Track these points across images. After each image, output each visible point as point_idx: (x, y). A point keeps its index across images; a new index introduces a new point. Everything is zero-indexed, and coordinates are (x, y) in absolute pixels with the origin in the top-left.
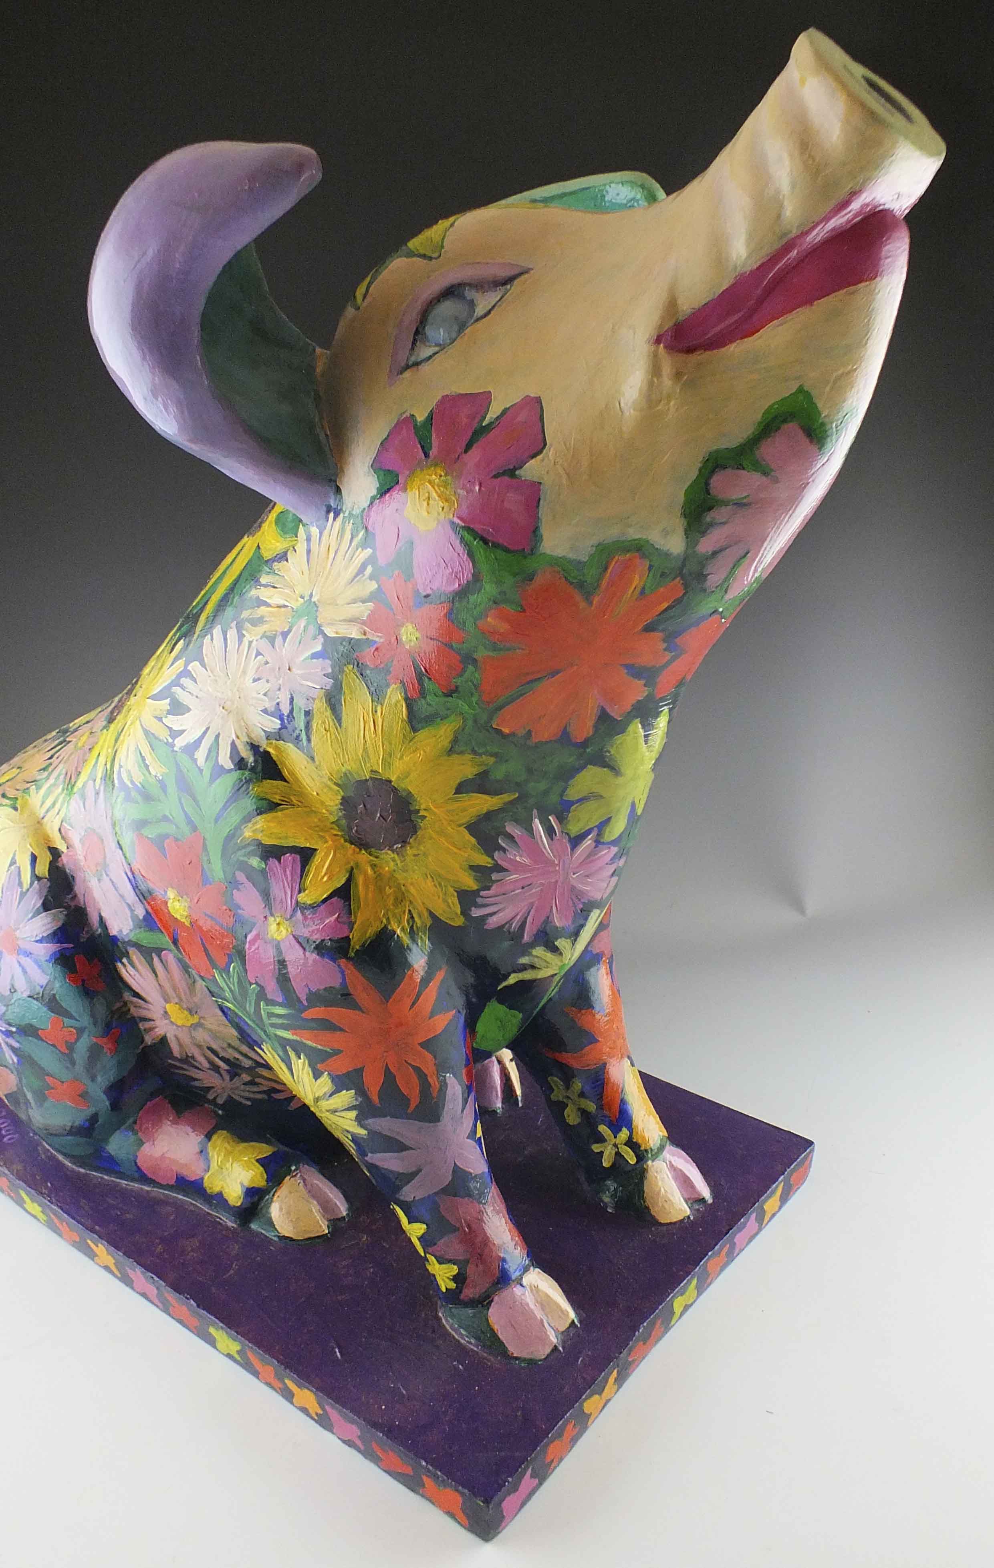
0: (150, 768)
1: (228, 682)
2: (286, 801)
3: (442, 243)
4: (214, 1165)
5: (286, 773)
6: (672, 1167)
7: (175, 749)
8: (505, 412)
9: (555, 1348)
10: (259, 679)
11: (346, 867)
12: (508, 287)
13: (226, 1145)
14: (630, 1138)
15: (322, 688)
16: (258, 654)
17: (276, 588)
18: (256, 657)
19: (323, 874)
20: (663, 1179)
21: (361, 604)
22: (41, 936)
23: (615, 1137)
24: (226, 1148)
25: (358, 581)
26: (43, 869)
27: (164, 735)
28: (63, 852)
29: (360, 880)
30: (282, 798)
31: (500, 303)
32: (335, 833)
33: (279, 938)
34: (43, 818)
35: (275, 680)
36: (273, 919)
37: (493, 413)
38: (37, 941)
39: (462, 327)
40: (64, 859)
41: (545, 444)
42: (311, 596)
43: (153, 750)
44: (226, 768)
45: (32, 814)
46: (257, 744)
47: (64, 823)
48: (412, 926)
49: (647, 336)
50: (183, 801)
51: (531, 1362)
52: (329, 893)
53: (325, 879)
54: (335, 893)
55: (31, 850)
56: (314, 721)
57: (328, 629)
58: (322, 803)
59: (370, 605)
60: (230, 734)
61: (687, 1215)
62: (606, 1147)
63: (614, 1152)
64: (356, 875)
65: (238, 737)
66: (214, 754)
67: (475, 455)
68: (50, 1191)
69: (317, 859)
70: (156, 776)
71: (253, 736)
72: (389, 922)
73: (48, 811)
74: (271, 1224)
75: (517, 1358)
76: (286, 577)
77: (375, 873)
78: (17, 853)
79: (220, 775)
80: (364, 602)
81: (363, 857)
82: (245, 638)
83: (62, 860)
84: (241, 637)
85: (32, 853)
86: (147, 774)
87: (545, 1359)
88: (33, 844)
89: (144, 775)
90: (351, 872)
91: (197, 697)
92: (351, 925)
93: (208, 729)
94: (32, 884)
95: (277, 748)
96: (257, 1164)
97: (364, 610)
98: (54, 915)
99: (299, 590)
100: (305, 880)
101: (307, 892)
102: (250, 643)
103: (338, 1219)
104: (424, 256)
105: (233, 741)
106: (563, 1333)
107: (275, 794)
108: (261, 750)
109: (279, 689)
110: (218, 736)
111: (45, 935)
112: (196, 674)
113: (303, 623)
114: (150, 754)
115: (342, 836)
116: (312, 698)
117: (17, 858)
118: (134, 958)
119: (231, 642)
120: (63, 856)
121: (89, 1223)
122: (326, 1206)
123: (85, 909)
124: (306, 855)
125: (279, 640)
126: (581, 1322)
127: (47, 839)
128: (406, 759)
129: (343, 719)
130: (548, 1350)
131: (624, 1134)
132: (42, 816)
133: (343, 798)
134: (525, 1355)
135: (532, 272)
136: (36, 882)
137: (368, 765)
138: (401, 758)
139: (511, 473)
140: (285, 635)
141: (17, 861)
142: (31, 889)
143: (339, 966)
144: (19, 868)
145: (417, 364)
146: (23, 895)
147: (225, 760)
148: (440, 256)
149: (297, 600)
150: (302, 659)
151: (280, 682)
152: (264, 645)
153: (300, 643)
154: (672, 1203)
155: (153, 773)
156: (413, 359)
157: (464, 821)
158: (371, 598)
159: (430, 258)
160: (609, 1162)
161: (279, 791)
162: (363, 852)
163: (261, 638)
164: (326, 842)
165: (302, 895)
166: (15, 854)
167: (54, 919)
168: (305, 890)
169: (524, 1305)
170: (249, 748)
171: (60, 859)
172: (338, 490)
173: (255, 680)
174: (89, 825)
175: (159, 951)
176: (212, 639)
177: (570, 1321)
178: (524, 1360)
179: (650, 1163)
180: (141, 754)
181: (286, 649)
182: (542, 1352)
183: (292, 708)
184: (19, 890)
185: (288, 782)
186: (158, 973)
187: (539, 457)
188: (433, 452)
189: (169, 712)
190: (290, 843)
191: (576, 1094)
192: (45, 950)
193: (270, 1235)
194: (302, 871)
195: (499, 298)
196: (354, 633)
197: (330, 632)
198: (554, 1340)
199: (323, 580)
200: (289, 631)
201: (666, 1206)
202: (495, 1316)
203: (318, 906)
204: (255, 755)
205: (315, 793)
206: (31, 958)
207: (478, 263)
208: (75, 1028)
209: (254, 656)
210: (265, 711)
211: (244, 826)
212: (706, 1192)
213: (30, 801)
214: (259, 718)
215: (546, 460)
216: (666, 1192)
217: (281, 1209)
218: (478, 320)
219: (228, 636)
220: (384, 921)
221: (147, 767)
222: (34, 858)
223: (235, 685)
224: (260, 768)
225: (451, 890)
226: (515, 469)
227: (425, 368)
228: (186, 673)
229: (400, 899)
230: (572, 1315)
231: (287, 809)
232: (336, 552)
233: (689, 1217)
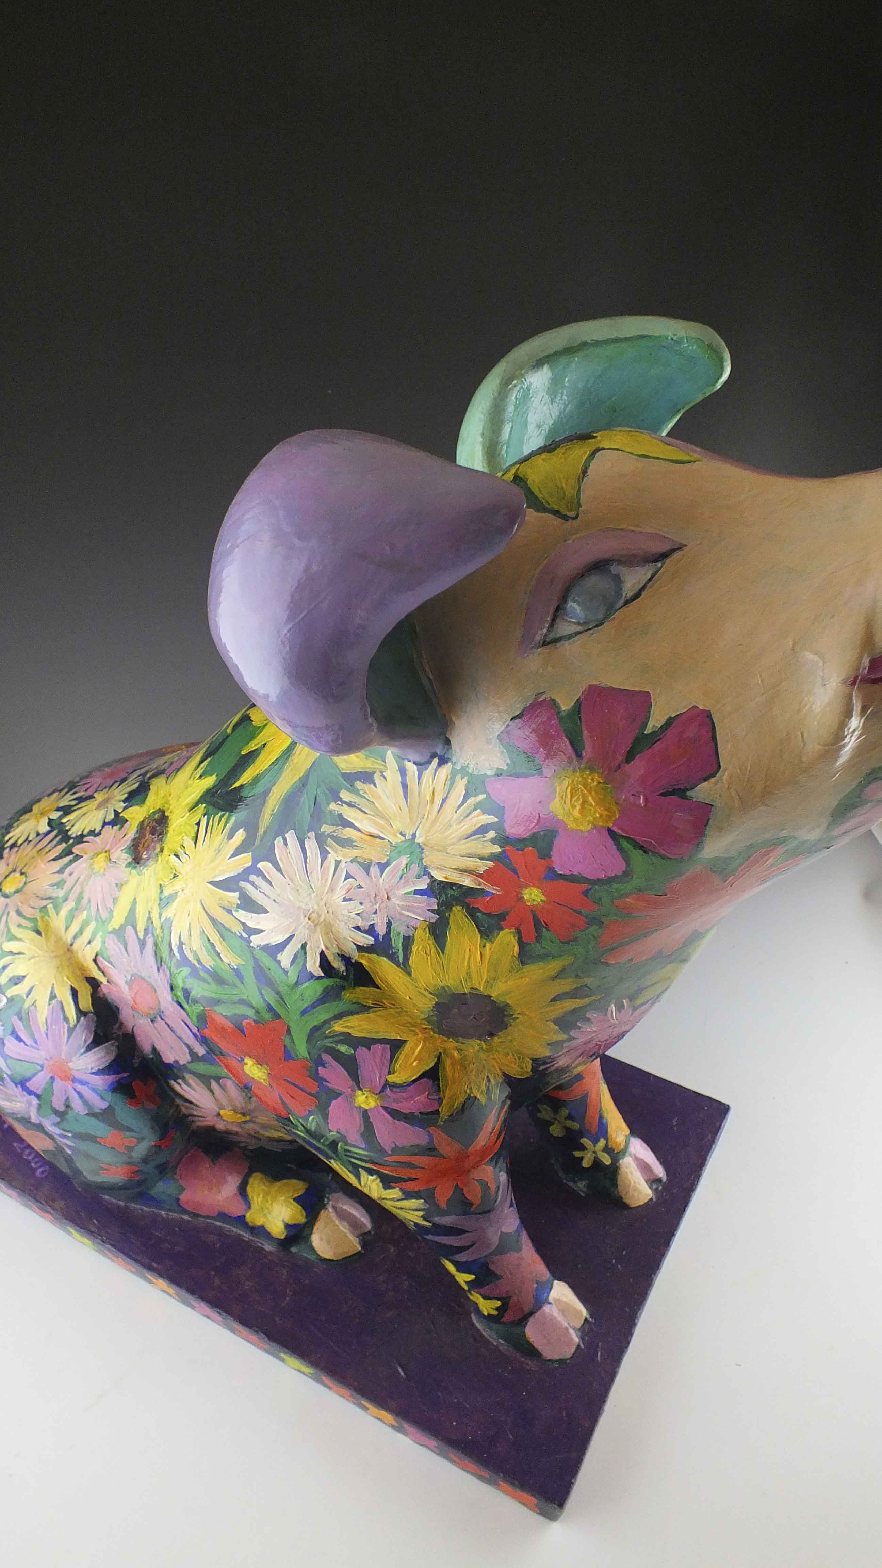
0: (221, 955)
1: (313, 895)
2: (378, 1005)
3: (579, 500)
4: (255, 1206)
5: (378, 981)
6: (637, 1159)
7: (252, 944)
8: (670, 722)
9: (579, 1346)
10: (350, 900)
11: (435, 1053)
12: (659, 565)
13: (263, 1187)
14: (606, 1145)
15: (425, 921)
16: (348, 876)
17: (366, 813)
18: (345, 879)
19: (412, 1060)
20: (631, 1173)
21: (479, 860)
22: (97, 1069)
23: (595, 1146)
24: (263, 1190)
25: (476, 840)
26: (86, 1003)
27: (237, 929)
28: (102, 983)
29: (448, 1062)
30: (374, 1002)
31: (650, 583)
32: (425, 1026)
33: (367, 1108)
34: (71, 945)
35: (371, 904)
36: (360, 1092)
37: (655, 722)
38: (93, 1073)
39: (610, 610)
40: (105, 989)
41: (720, 767)
42: (414, 836)
43: (224, 939)
44: (315, 974)
45: (59, 940)
46: (348, 956)
47: (98, 957)
48: (489, 1087)
49: (843, 676)
50: (263, 991)
51: (561, 1361)
52: (418, 1075)
53: (415, 1064)
54: (423, 1075)
55: (70, 983)
56: (414, 945)
57: (436, 872)
58: (415, 1005)
59: (490, 864)
60: (318, 944)
61: (650, 1197)
62: (586, 1154)
63: (592, 1158)
64: (444, 1058)
65: (327, 948)
66: (300, 960)
67: (637, 768)
68: (99, 1228)
69: (407, 1048)
70: (229, 965)
71: (344, 948)
72: (471, 1092)
73: (75, 937)
74: (312, 1249)
75: (549, 1360)
76: (376, 804)
77: (461, 1055)
78: (55, 986)
79: (309, 980)
80: (482, 858)
81: (451, 1044)
82: (329, 855)
83: (101, 990)
84: (324, 854)
85: (71, 986)
86: (219, 961)
87: (572, 1357)
88: (70, 976)
89: (215, 961)
90: (439, 1057)
91: (274, 901)
92: (440, 1101)
93: (292, 937)
94: (78, 1020)
95: (370, 960)
96: (295, 1203)
97: (483, 866)
98: (107, 1048)
99: (397, 825)
100: (395, 1064)
101: (396, 1074)
102: (338, 863)
103: (365, 1234)
104: (556, 513)
105: (323, 951)
106: (579, 1329)
107: (369, 999)
108: (353, 961)
109: (375, 913)
110: (304, 946)
111: (101, 1068)
112: (271, 877)
113: (404, 860)
114: (221, 942)
115: (432, 1029)
116: (413, 927)
117: (57, 992)
118: (191, 1082)
119: (312, 853)
120: (102, 985)
121: (146, 1261)
122: (354, 1224)
123: (133, 1034)
124: (396, 1046)
125: (375, 870)
126: (591, 1316)
127: (82, 969)
128: (510, 983)
129: (447, 948)
130: (573, 1349)
131: (602, 1143)
132: (69, 941)
133: (437, 1003)
134: (556, 1357)
135: (686, 549)
136: (82, 1018)
137: (469, 984)
138: (506, 981)
139: (681, 792)
140: (383, 867)
141: (58, 996)
142: (78, 1025)
143: (429, 1132)
144: (61, 1002)
145: (556, 641)
146: (71, 1030)
147: (313, 965)
148: (576, 517)
149: (396, 836)
150: (404, 892)
151: (377, 906)
152: (355, 869)
153: (401, 878)
154: (640, 1191)
155: (226, 961)
156: (552, 636)
157: (553, 1017)
158: (492, 857)
159: (565, 518)
160: (588, 1164)
161: (371, 996)
162: (451, 1040)
163: (351, 861)
164: (417, 1034)
165: (390, 1076)
166: (53, 988)
167: (107, 1053)
168: (394, 1072)
169: (553, 1319)
170: (340, 959)
171: (99, 988)
172: (448, 742)
173: (345, 900)
174: (135, 971)
175: (218, 1079)
176: (286, 844)
177: (583, 1319)
178: (557, 1361)
179: (621, 1161)
180: (209, 940)
181: (384, 880)
182: (569, 1352)
183: (390, 930)
184: (66, 1026)
185: (381, 989)
186: (215, 1091)
187: (713, 780)
188: (587, 752)
189: (239, 907)
190: (381, 1036)
191: (563, 1118)
192: (101, 1082)
193: (312, 1257)
194: (392, 1057)
195: (649, 576)
196: (468, 882)
197: (439, 876)
198: (577, 1340)
199: (428, 825)
200: (387, 864)
201: (636, 1195)
202: (531, 1332)
203: (408, 1085)
204: (346, 966)
205: (408, 998)
206: (88, 1086)
207: (622, 529)
208: (135, 1138)
209: (343, 879)
210: (358, 928)
211: (334, 1022)
212: (660, 1171)
213: (52, 924)
214: (352, 934)
215: (719, 784)
216: (635, 1183)
217: (321, 1239)
218: (627, 602)
219: (306, 846)
220: (468, 1091)
221: (219, 954)
222: (75, 993)
223: (322, 899)
224: (352, 977)
225: (528, 1060)
226: (686, 790)
227: (566, 647)
228: (253, 870)
229: (481, 1069)
230: (584, 1312)
231: (380, 1010)
232: (444, 800)
233: (651, 1199)
